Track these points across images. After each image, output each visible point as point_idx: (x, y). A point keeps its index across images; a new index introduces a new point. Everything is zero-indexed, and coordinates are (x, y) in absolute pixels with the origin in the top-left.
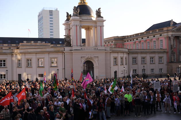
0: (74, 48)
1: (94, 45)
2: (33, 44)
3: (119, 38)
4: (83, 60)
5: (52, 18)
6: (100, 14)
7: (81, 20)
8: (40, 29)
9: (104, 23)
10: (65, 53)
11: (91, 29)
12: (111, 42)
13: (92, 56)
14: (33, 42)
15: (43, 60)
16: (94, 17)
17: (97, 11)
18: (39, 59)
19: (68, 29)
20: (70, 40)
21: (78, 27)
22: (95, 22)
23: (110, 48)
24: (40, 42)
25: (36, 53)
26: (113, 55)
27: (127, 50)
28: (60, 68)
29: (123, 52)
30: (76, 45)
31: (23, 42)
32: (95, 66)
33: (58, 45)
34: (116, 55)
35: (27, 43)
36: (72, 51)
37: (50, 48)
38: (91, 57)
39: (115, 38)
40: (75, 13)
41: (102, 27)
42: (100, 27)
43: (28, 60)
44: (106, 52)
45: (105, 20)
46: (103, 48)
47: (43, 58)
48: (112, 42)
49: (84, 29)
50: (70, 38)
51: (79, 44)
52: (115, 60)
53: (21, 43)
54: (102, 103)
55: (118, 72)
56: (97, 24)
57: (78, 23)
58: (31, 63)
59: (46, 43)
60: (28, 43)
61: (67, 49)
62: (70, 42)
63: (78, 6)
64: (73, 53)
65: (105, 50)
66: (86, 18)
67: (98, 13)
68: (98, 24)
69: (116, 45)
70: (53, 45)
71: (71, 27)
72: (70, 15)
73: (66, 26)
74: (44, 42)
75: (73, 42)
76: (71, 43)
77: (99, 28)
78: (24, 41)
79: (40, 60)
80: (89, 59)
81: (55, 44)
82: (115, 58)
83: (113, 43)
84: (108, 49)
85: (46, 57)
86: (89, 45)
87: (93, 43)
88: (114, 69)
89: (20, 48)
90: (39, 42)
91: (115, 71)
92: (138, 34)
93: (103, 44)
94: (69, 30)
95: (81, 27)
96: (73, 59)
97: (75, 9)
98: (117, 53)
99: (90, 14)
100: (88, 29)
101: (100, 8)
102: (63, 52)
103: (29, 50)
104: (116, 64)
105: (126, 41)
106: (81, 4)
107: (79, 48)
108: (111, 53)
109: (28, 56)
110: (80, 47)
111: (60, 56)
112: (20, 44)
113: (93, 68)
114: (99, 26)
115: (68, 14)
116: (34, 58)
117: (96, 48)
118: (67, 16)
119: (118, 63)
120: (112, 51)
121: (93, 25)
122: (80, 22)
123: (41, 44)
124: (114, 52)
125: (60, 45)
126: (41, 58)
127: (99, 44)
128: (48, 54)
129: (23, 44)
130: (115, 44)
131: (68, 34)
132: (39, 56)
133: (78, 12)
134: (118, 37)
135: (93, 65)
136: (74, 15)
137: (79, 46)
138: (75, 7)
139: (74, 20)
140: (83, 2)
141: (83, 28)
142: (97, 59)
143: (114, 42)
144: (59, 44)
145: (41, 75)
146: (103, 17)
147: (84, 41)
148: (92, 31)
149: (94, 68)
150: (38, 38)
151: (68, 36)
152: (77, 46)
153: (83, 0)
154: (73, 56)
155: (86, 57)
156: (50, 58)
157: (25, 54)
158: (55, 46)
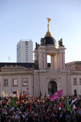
0: (41, 71)
1: (57, 68)
2: (11, 68)
4: (48, 81)
5: (27, 47)
6: (62, 43)
7: (46, 48)
9: (65, 50)
10: (34, 75)
11: (55, 55)
13: (55, 77)
14: (12, 66)
16: (57, 46)
17: (59, 41)
18: (13, 80)
20: (38, 64)
21: (44, 54)
22: (58, 50)
24: (17, 66)
25: (12, 75)
26: (73, 77)
28: (30, 87)
31: (4, 66)
32: (58, 85)
33: (31, 68)
34: (75, 76)
35: (7, 66)
36: (40, 73)
37: (24, 70)
38: (54, 78)
40: (42, 43)
41: (63, 54)
43: (5, 80)
44: (67, 74)
45: (66, 49)
46: (65, 71)
47: (17, 79)
48: (74, 66)
49: (49, 56)
50: (38, 63)
51: (45, 67)
52: (74, 81)
55: (77, 91)
56: (60, 52)
57: (44, 51)
58: (7, 83)
59: (21, 66)
61: (36, 71)
62: (38, 66)
63: (45, 37)
64: (41, 75)
65: (66, 72)
66: (51, 47)
67: (61, 43)
70: (27, 68)
71: (39, 54)
72: (39, 45)
73: (35, 53)
74: (20, 66)
76: (39, 67)
77: (61, 55)
78: (5, 66)
79: (14, 80)
80: (53, 79)
81: (29, 67)
82: (75, 79)
84: (69, 71)
85: (19, 77)
86: (53, 68)
88: (74, 88)
89: (2, 70)
91: (75, 90)
94: (38, 56)
95: (47, 54)
96: (41, 80)
97: (42, 40)
98: (76, 75)
99: (54, 44)
100: (52, 55)
101: (62, 39)
102: (32, 74)
103: (7, 73)
104: (75, 83)
106: (47, 36)
107: (45, 71)
108: (71, 75)
109: (6, 77)
111: (30, 77)
112: (2, 68)
115: (37, 44)
116: (10, 78)
117: (59, 71)
118: (36, 46)
119: (77, 83)
120: (72, 73)
121: (56, 52)
122: (46, 50)
123: (18, 68)
124: (73, 74)
126: (15, 79)
128: (21, 75)
132: (13, 77)
133: (45, 42)
134: (78, 61)
135: (57, 85)
136: (41, 45)
137: (45, 69)
138: (42, 38)
139: (41, 49)
140: (48, 35)
142: (60, 80)
146: (64, 46)
147: (49, 65)
148: (56, 57)
149: (58, 87)
151: (37, 61)
152: (43, 69)
153: (48, 33)
154: (40, 77)
155: (51, 78)
156: (22, 78)
157: (3, 75)
158: (29, 69)
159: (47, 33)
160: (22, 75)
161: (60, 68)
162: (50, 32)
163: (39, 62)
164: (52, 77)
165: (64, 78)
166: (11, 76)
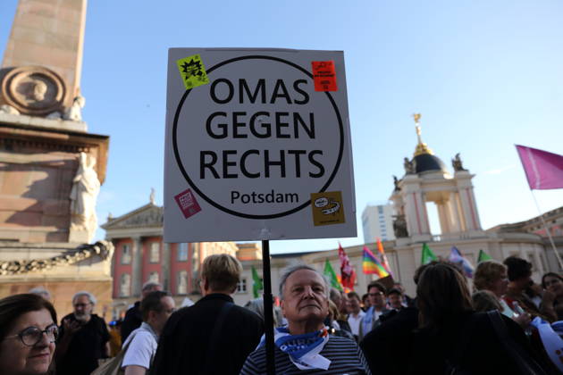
0: (414, 240)
1: (459, 229)
6: (461, 165)
7: (421, 179)
10: (399, 253)
11: (447, 200)
16: (449, 173)
19: (400, 207)
20: (405, 224)
21: (418, 196)
22: (452, 182)
26: (509, 249)
27: (538, 238)
29: (532, 243)
34: (514, 248)
36: (412, 247)
41: (469, 189)
42: (465, 191)
44: (489, 243)
45: (474, 175)
46: (482, 233)
49: (433, 203)
50: (404, 220)
51: (424, 230)
56: (458, 186)
57: (416, 187)
62: (406, 229)
64: (415, 250)
65: (487, 238)
66: (433, 177)
68: (461, 184)
71: (404, 201)
73: (395, 200)
77: (463, 193)
84: (494, 235)
92: (555, 211)
94: (403, 207)
95: (424, 199)
98: (517, 245)
99: (440, 169)
101: (459, 155)
102: (392, 250)
106: (418, 154)
107: (427, 238)
108: (502, 245)
110: (428, 235)
114: (463, 188)
120: (504, 239)
121: (450, 188)
122: (420, 184)
124: (509, 241)
127: (469, 225)
131: (400, 213)
133: (414, 167)
137: (425, 234)
138: (406, 160)
140: (421, 150)
141: (429, 199)
146: (467, 170)
148: (450, 205)
151: (400, 217)
152: (421, 234)
153: (420, 147)
159: (418, 147)
161: (468, 228)
162: (425, 144)
163: (407, 219)
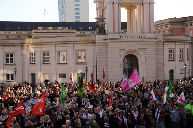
0: (109, 37)
1: (139, 31)
2: (51, 31)
3: (177, 20)
4: (123, 54)
8: (61, 10)
10: (97, 43)
11: (135, 7)
12: (165, 27)
13: (136, 48)
14: (51, 28)
15: (65, 53)
18: (59, 53)
19: (101, 9)
20: (104, 24)
21: (116, 5)
23: (163, 35)
24: (61, 28)
25: (56, 44)
26: (168, 46)
27: (189, 39)
28: (90, 65)
29: (183, 42)
30: (112, 32)
31: (37, 29)
32: (140, 62)
33: (86, 32)
34: (172, 46)
35: (42, 29)
36: (107, 41)
37: (75, 36)
38: (134, 49)
39: (172, 20)
41: (151, 4)
42: (148, 5)
43: (44, 54)
44: (157, 42)
46: (153, 36)
47: (66, 51)
49: (125, 8)
51: (116, 31)
52: (170, 54)
53: (35, 29)
54: (151, 117)
55: (175, 71)
56: (144, 1)
58: (48, 58)
59: (69, 29)
60: (44, 29)
61: (100, 37)
62: (104, 28)
64: (109, 44)
65: (156, 39)
69: (172, 30)
70: (79, 32)
71: (105, 5)
73: (98, 4)
74: (67, 28)
75: (108, 28)
76: (106, 29)
77: (146, 6)
78: (39, 27)
79: (61, 53)
81: (83, 31)
82: (171, 51)
83: (168, 28)
84: (161, 37)
85: (70, 49)
86: (131, 31)
87: (137, 29)
88: (169, 66)
89: (34, 36)
90: (59, 28)
91: (171, 70)
93: (153, 29)
94: (103, 10)
95: (120, 6)
96: (109, 52)
98: (174, 43)
100: (130, 7)
102: (93, 43)
103: (46, 40)
104: (172, 59)
105: (189, 25)
107: (117, 36)
108: (164, 43)
109: (45, 49)
110: (119, 35)
111: (89, 48)
112: (33, 31)
113: (138, 65)
114: (147, 3)
116: (52, 51)
117: (142, 36)
119: (175, 58)
120: (167, 40)
121: (138, 1)
123: (62, 31)
124: (169, 41)
125: (89, 32)
126: (63, 51)
127: (146, 29)
128: (72, 45)
129: (38, 31)
130: (170, 30)
131: (101, 16)
132: (59, 48)
134: (175, 18)
135: (138, 62)
137: (117, 33)
141: (123, 6)
142: (143, 52)
143: (169, 26)
144: (88, 30)
145: (63, 76)
147: (124, 25)
148: (136, 11)
149: (140, 65)
150: (58, 22)
151: (101, 19)
152: (114, 33)
154: (108, 48)
155: (127, 50)
156: (76, 50)
157: (40, 45)
158: (82, 33)
160: (74, 45)
161: (145, 32)
163: (106, 21)
164: (129, 48)
165: (151, 48)
166: (54, 46)
